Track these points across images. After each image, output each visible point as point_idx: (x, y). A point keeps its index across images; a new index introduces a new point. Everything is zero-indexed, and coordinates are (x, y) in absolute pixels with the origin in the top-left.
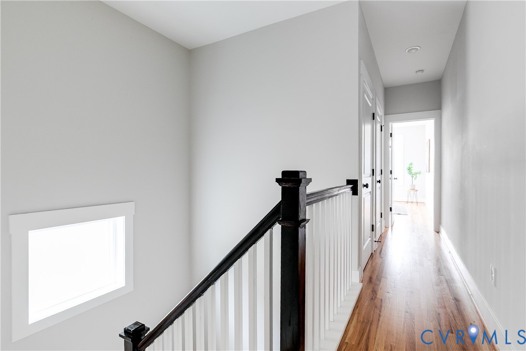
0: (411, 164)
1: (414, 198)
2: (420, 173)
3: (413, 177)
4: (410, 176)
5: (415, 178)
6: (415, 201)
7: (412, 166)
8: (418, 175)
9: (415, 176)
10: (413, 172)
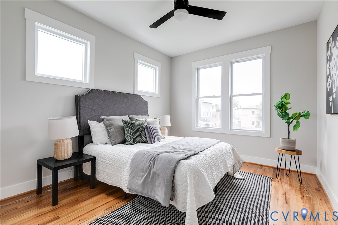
0: (286, 96)
1: (293, 163)
2: (306, 115)
3: (289, 124)
4: (283, 123)
5: (295, 127)
6: (293, 168)
7: (288, 101)
8: (302, 120)
9: (294, 123)
10: (291, 113)
